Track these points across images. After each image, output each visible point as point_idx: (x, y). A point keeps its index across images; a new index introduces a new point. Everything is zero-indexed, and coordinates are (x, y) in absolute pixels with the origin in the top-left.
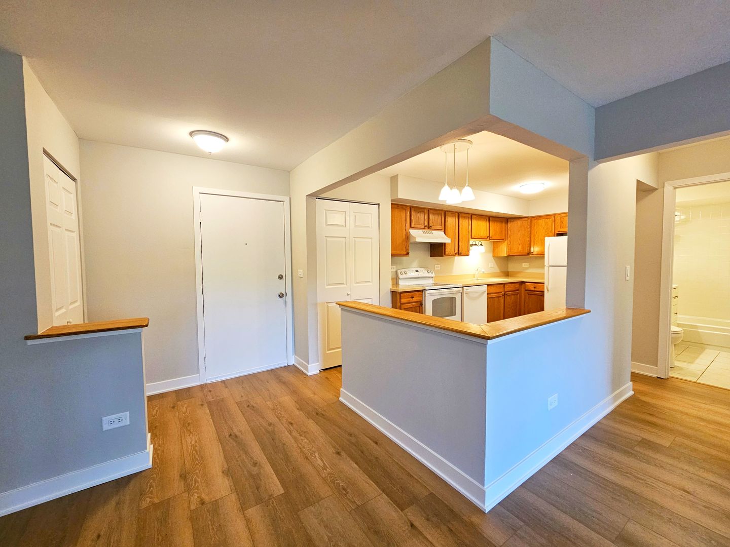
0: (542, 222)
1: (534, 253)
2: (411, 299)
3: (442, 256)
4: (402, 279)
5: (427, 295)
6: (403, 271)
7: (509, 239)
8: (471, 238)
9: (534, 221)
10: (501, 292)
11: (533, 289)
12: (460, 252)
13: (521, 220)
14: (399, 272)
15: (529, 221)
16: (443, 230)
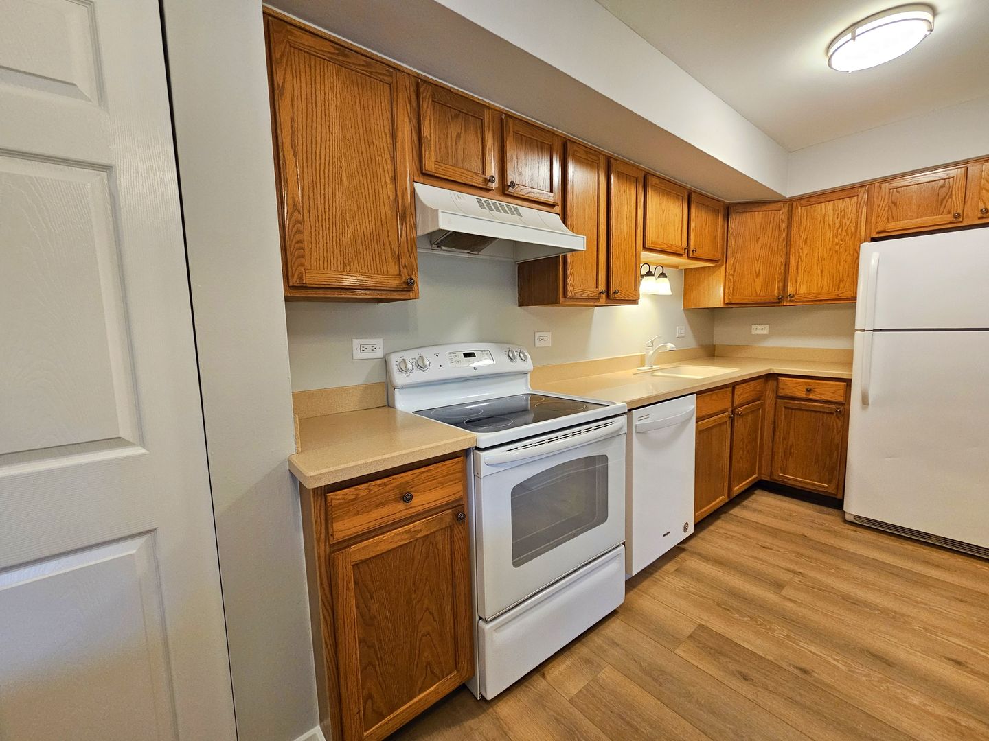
0: (826, 210)
1: (796, 297)
2: (401, 506)
3: (555, 302)
4: (402, 388)
5: (484, 470)
6: (411, 356)
7: (731, 261)
8: (645, 248)
9: (800, 211)
10: (725, 411)
11: (803, 394)
12: (613, 289)
13: (764, 208)
14: (395, 359)
15: (785, 210)
16: (558, 209)
